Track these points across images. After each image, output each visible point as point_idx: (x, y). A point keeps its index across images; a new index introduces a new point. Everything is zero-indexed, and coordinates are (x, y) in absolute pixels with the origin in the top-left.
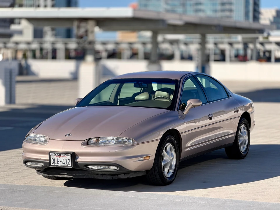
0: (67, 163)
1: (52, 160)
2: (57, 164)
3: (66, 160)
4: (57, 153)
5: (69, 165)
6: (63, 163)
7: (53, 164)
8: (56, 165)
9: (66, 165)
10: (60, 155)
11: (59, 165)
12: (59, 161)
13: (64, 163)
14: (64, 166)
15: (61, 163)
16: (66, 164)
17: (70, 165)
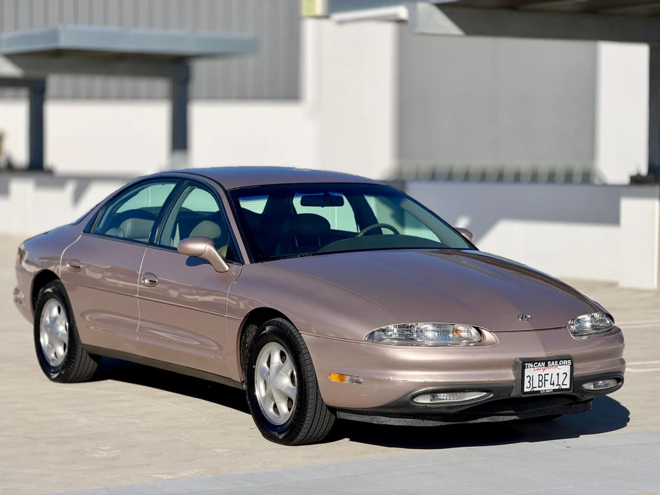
0: (561, 383)
1: (527, 380)
2: (539, 387)
3: (558, 374)
4: (541, 362)
5: (563, 387)
6: (551, 384)
7: (529, 390)
8: (535, 389)
9: (557, 387)
10: (546, 365)
11: (543, 388)
12: (543, 380)
13: (553, 384)
14: (554, 390)
15: (548, 383)
16: (558, 385)
17: (568, 387)
